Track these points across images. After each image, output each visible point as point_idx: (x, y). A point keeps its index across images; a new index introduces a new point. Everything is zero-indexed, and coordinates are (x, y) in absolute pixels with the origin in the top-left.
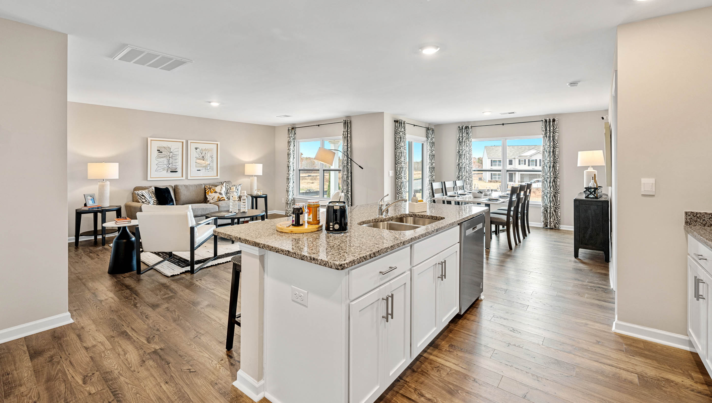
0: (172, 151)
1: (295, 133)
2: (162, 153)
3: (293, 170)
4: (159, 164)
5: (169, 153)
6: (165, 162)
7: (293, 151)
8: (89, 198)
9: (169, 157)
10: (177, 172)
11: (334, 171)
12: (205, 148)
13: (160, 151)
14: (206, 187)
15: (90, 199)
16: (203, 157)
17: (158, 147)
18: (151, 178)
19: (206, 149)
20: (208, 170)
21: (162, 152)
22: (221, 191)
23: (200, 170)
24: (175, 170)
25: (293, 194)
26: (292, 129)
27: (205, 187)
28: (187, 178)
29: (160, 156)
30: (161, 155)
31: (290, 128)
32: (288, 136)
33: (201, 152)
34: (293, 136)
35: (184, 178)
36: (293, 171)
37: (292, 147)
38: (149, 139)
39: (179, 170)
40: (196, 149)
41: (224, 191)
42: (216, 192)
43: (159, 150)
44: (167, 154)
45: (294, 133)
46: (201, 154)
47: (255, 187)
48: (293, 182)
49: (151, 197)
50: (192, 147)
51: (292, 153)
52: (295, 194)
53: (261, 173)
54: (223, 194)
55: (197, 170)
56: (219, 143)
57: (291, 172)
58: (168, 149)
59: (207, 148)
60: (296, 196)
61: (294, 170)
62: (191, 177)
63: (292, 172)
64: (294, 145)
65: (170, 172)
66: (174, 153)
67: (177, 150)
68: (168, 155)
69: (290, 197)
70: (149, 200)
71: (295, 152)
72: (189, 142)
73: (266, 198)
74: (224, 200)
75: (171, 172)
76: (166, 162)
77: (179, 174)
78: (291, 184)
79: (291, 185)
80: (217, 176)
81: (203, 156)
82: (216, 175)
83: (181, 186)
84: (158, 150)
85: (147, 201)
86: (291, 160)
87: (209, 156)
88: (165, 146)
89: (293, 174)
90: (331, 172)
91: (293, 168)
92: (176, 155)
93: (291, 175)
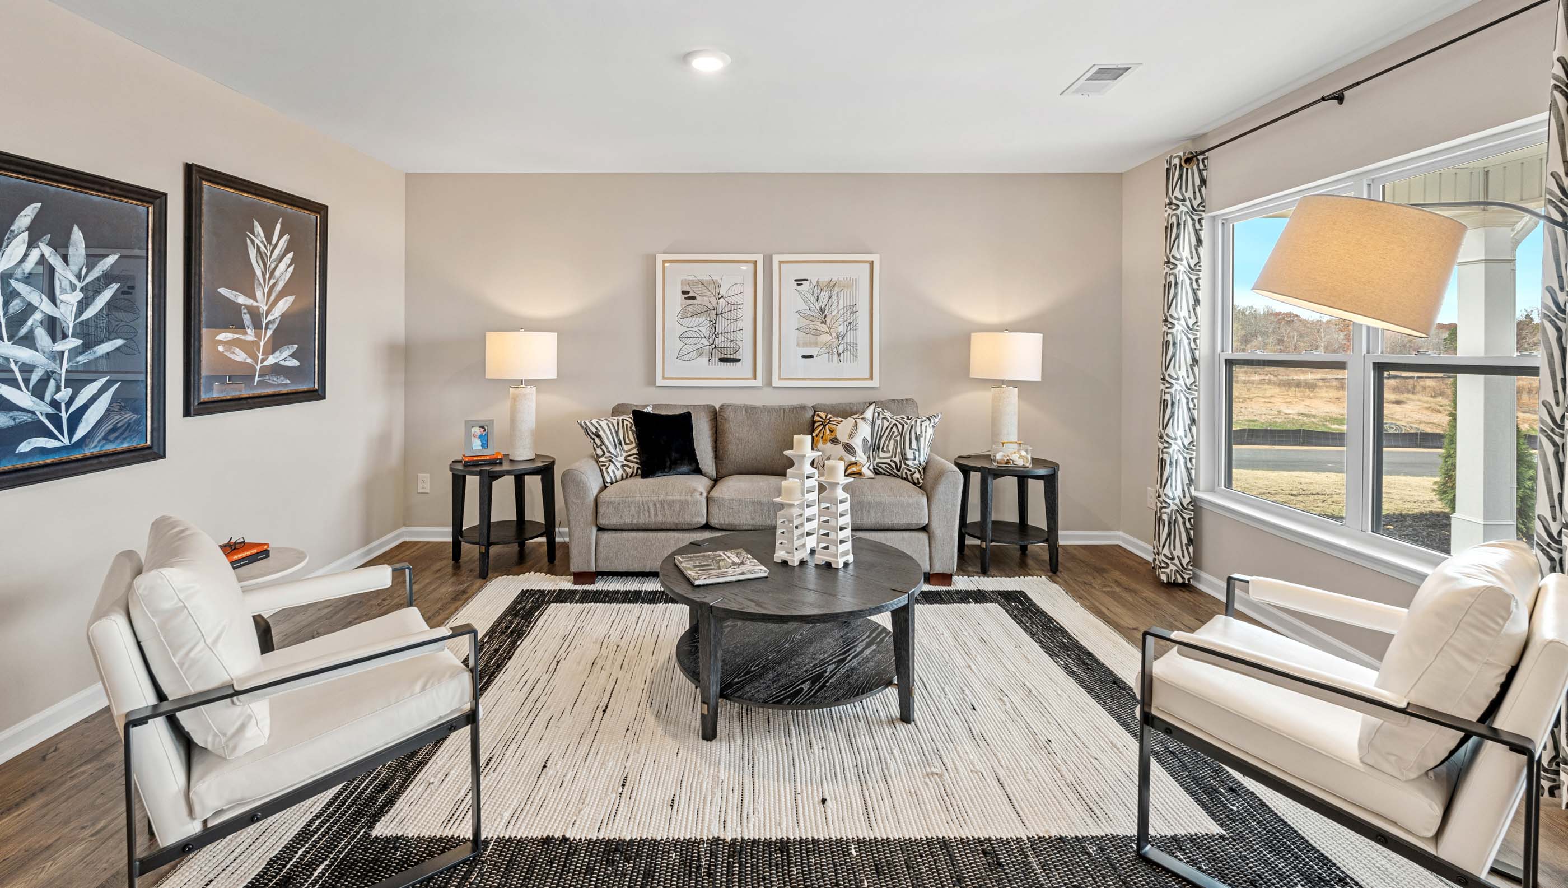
0: (723, 292)
1: (1203, 182)
2: (694, 302)
3: (1189, 361)
4: (686, 335)
5: (714, 301)
6: (703, 329)
7: (1194, 269)
8: (477, 431)
9: (714, 312)
10: (738, 360)
11: (1482, 377)
12: (827, 279)
13: (690, 295)
14: (816, 418)
15: (479, 434)
16: (822, 311)
17: (683, 283)
18: (664, 378)
19: (832, 284)
20: (839, 355)
21: (694, 298)
22: (851, 436)
23: (812, 357)
24: (732, 357)
25: (1191, 480)
26: (1188, 161)
27: (813, 416)
28: (769, 382)
29: (689, 309)
30: (694, 307)
31: (1176, 161)
32: (1168, 201)
33: (816, 295)
34: (1189, 194)
35: (759, 382)
36: (1192, 366)
37: (1184, 251)
38: (660, 258)
39: (745, 354)
40: (799, 282)
41: (865, 440)
42: (835, 441)
43: (688, 293)
44: (709, 305)
45: (1198, 182)
46: (815, 301)
47: (1010, 432)
48: (1193, 421)
49: (620, 443)
50: (785, 276)
51: (1183, 277)
52: (1203, 481)
53: (1034, 374)
54: (859, 451)
55: (804, 357)
56: (876, 258)
57: (1180, 372)
58: (711, 287)
59: (835, 279)
60: (1212, 490)
61: (1195, 361)
62: (780, 379)
63: (1183, 373)
64: (1199, 241)
65: (717, 359)
66: (730, 300)
67: (737, 289)
68: (712, 308)
69: (1175, 490)
70: (613, 451)
71: (1204, 275)
72: (776, 259)
73: (1050, 482)
74: (860, 474)
75: (722, 360)
76: (705, 330)
77: (743, 368)
78: (1179, 430)
79: (1180, 433)
80: (871, 378)
81: (821, 309)
82: (867, 376)
83: (736, 408)
84: (684, 292)
85: (607, 454)
86: (1182, 310)
87: (841, 306)
88: (704, 278)
89: (1189, 382)
90: (1460, 377)
91: (1192, 351)
92: (735, 307)
93: (1178, 387)
